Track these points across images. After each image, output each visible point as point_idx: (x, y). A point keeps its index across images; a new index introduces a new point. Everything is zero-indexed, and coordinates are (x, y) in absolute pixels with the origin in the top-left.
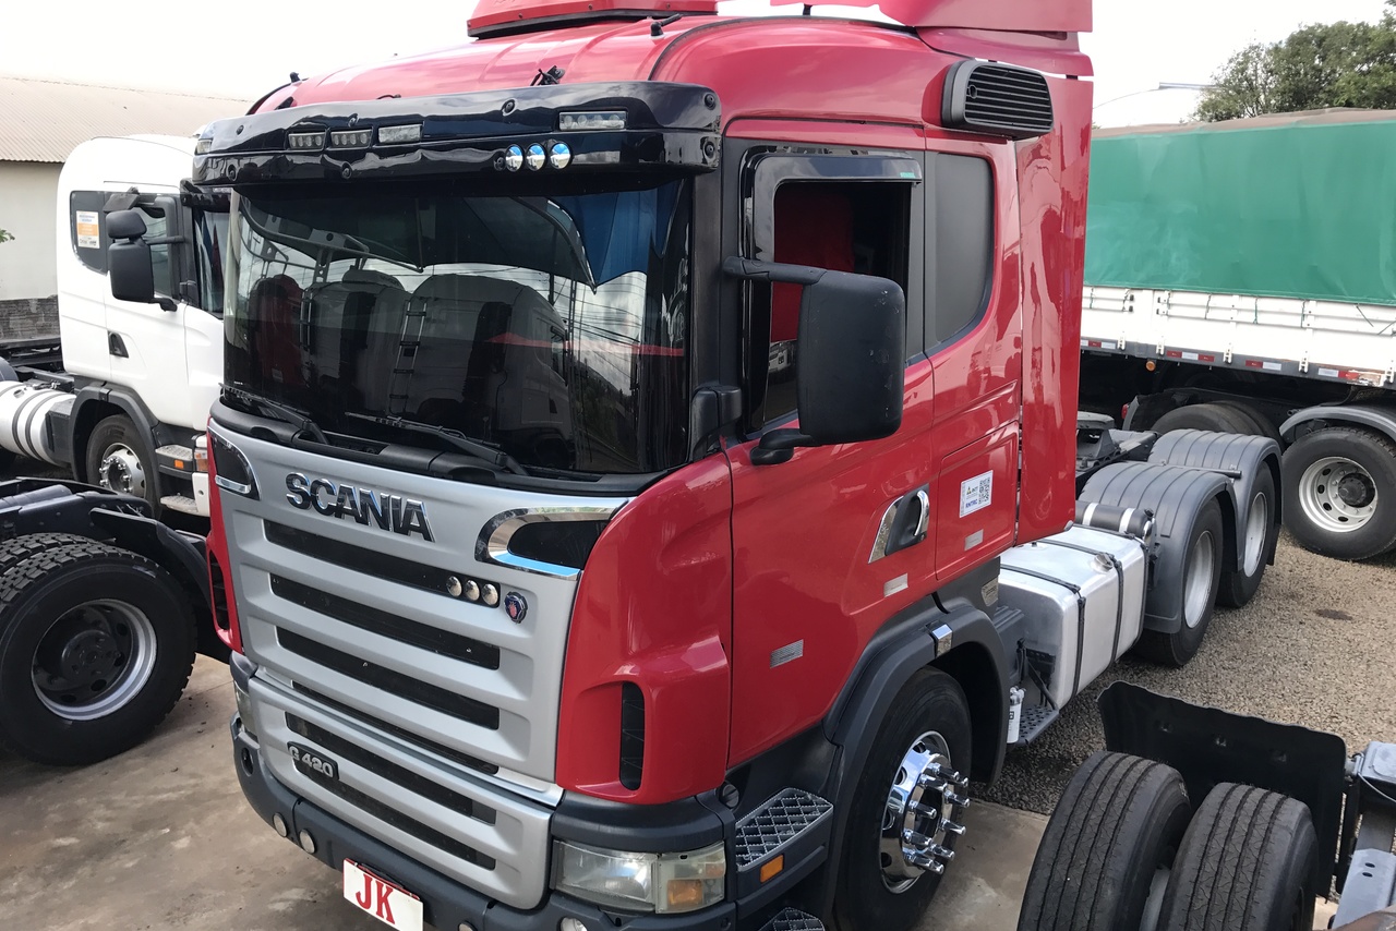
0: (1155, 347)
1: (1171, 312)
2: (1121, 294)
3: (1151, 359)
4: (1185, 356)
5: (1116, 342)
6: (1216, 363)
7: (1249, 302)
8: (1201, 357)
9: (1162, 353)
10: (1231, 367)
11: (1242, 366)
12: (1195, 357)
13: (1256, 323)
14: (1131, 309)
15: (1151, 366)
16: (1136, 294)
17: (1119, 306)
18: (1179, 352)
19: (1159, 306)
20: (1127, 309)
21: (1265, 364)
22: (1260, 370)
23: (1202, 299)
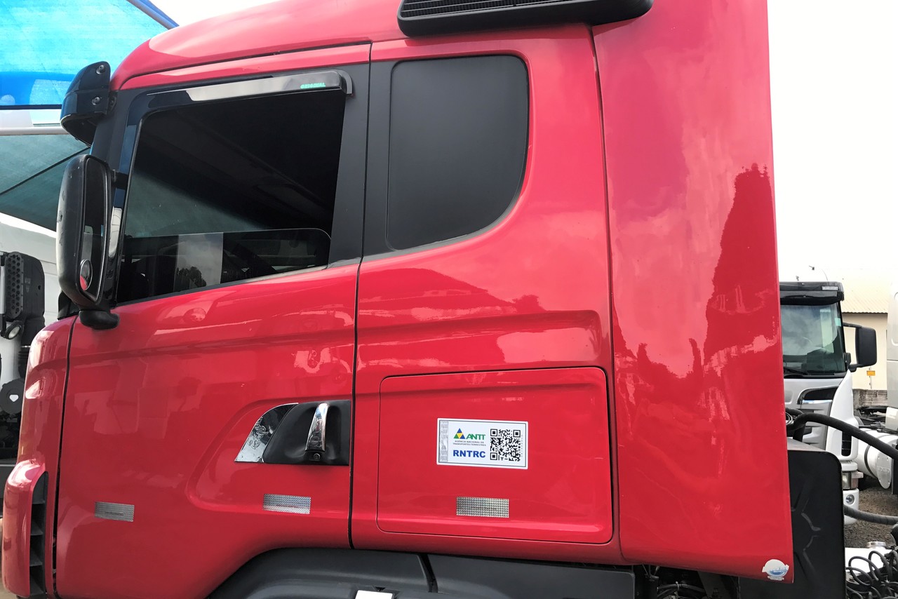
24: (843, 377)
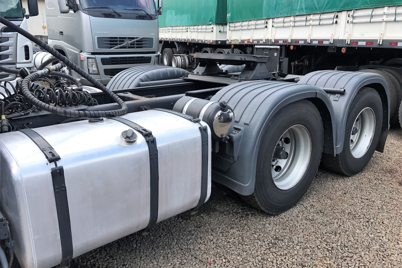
0: (346, 40)
1: (355, 21)
2: (332, 15)
3: (344, 47)
4: (360, 44)
5: (328, 40)
6: (375, 46)
7: (392, 10)
8: (367, 43)
9: (349, 43)
10: (381, 47)
11: (387, 46)
12: (364, 44)
13: (395, 21)
14: (336, 22)
15: (344, 51)
16: (339, 14)
17: (331, 22)
18: (356, 41)
19: (348, 19)
20: (335, 23)
21: (399, 43)
22: (396, 47)
23: (368, 12)
24: (22, 20)
